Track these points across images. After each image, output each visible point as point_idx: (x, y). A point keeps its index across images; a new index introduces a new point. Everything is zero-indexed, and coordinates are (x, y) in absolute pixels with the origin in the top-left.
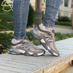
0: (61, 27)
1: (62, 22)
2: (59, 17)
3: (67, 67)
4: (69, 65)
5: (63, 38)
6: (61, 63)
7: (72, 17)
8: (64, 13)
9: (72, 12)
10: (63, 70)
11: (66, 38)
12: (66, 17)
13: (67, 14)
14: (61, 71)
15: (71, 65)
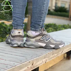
0: (58, 18)
1: (59, 13)
2: (55, 7)
3: (61, 60)
4: (63, 58)
5: (58, 30)
6: (53, 56)
7: (69, 7)
8: (62, 4)
9: (70, 3)
10: (57, 64)
11: (62, 30)
12: (64, 8)
13: (65, 4)
14: (55, 64)
15: (66, 58)
